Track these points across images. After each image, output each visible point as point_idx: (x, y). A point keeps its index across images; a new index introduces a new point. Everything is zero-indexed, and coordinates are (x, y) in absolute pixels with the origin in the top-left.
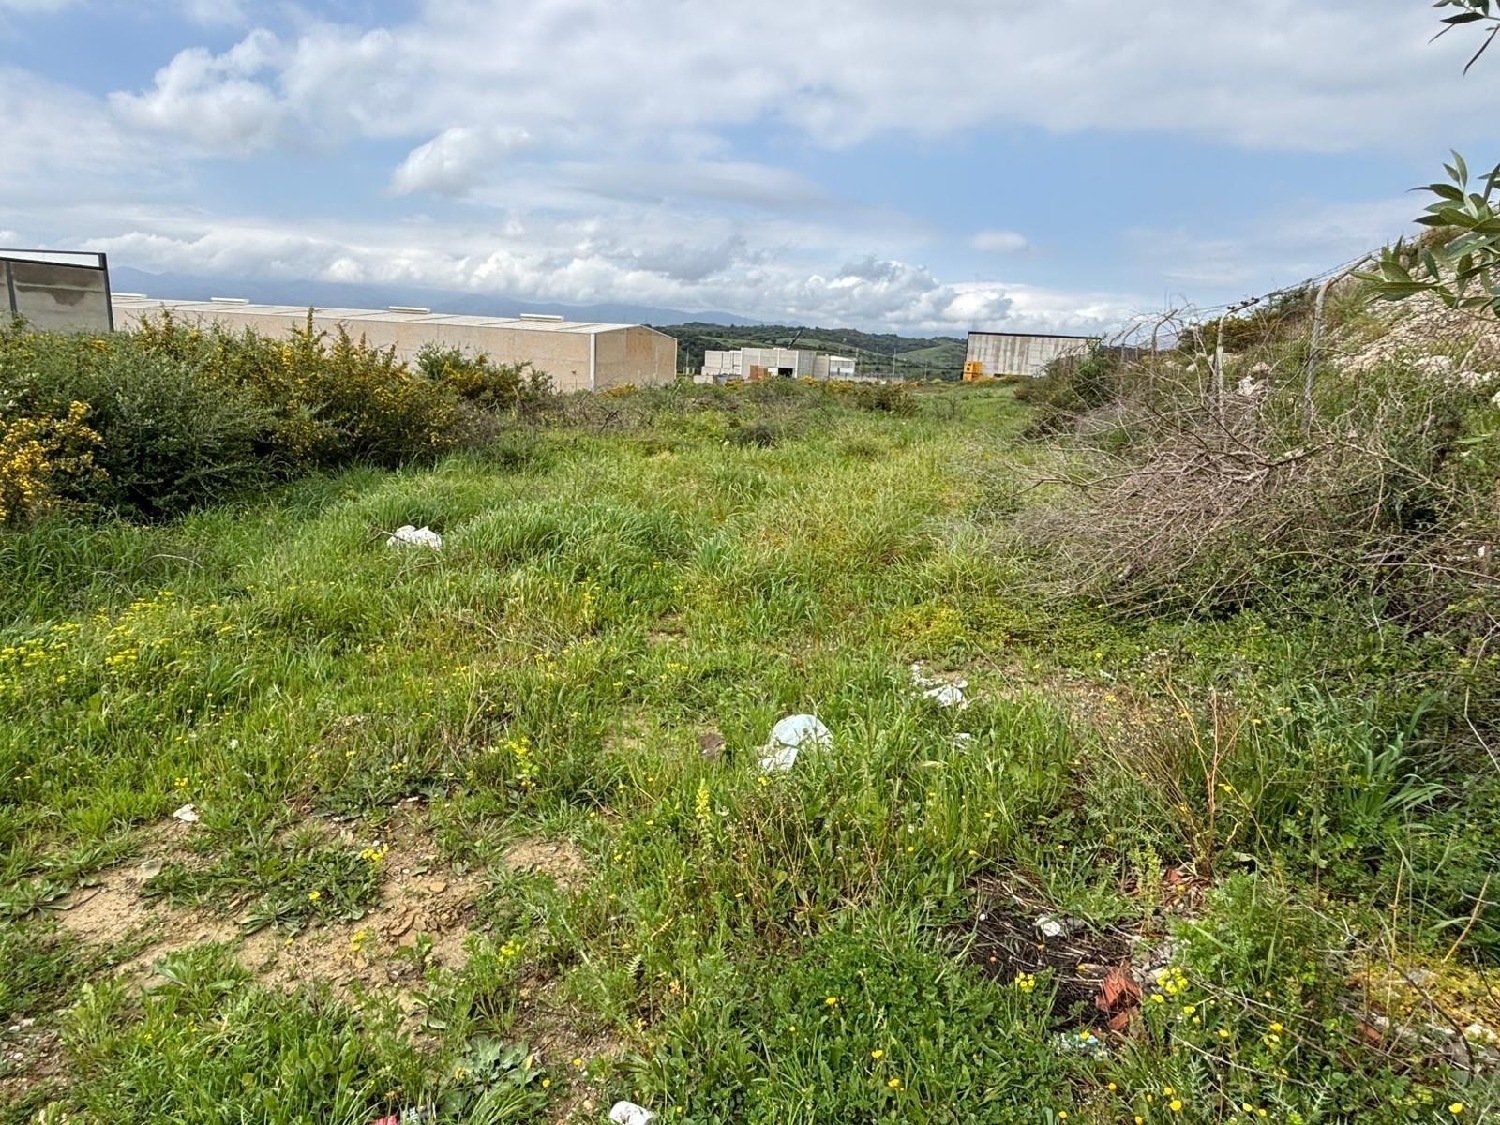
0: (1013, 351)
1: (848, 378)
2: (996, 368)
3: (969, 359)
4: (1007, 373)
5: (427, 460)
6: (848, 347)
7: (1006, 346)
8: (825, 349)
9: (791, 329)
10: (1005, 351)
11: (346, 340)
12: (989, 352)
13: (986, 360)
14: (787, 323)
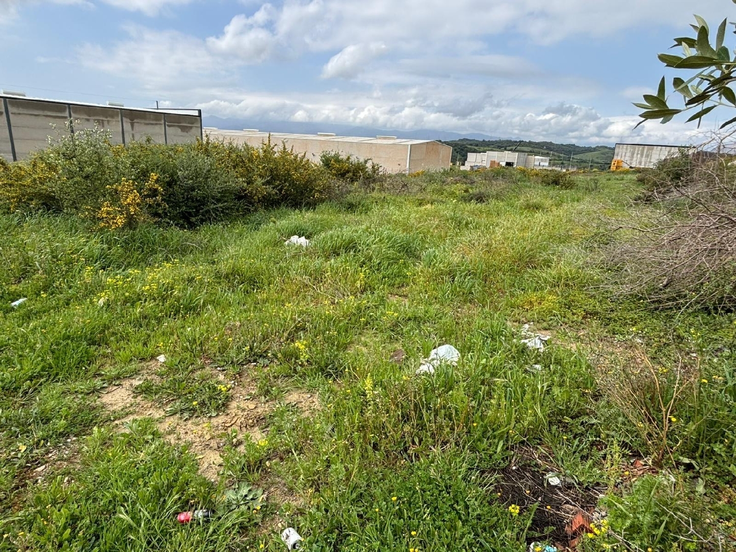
0: (642, 155)
1: (544, 168)
2: (631, 163)
3: (615, 158)
4: (637, 166)
5: (312, 205)
6: (546, 151)
7: (638, 151)
8: (533, 152)
9: (516, 142)
10: (638, 154)
11: (285, 148)
12: (628, 154)
13: (625, 158)
14: (514, 138)
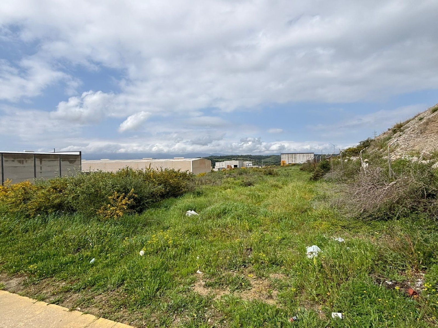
0: (292, 157)
2: (289, 162)
3: (282, 160)
4: (292, 163)
8: (244, 160)
9: (235, 156)
12: (287, 158)
13: (286, 160)
